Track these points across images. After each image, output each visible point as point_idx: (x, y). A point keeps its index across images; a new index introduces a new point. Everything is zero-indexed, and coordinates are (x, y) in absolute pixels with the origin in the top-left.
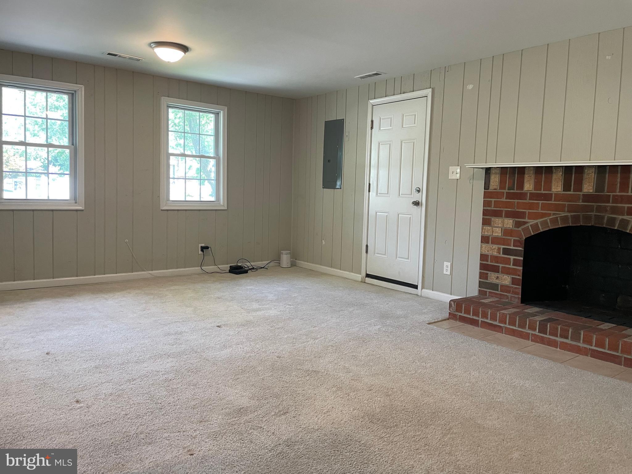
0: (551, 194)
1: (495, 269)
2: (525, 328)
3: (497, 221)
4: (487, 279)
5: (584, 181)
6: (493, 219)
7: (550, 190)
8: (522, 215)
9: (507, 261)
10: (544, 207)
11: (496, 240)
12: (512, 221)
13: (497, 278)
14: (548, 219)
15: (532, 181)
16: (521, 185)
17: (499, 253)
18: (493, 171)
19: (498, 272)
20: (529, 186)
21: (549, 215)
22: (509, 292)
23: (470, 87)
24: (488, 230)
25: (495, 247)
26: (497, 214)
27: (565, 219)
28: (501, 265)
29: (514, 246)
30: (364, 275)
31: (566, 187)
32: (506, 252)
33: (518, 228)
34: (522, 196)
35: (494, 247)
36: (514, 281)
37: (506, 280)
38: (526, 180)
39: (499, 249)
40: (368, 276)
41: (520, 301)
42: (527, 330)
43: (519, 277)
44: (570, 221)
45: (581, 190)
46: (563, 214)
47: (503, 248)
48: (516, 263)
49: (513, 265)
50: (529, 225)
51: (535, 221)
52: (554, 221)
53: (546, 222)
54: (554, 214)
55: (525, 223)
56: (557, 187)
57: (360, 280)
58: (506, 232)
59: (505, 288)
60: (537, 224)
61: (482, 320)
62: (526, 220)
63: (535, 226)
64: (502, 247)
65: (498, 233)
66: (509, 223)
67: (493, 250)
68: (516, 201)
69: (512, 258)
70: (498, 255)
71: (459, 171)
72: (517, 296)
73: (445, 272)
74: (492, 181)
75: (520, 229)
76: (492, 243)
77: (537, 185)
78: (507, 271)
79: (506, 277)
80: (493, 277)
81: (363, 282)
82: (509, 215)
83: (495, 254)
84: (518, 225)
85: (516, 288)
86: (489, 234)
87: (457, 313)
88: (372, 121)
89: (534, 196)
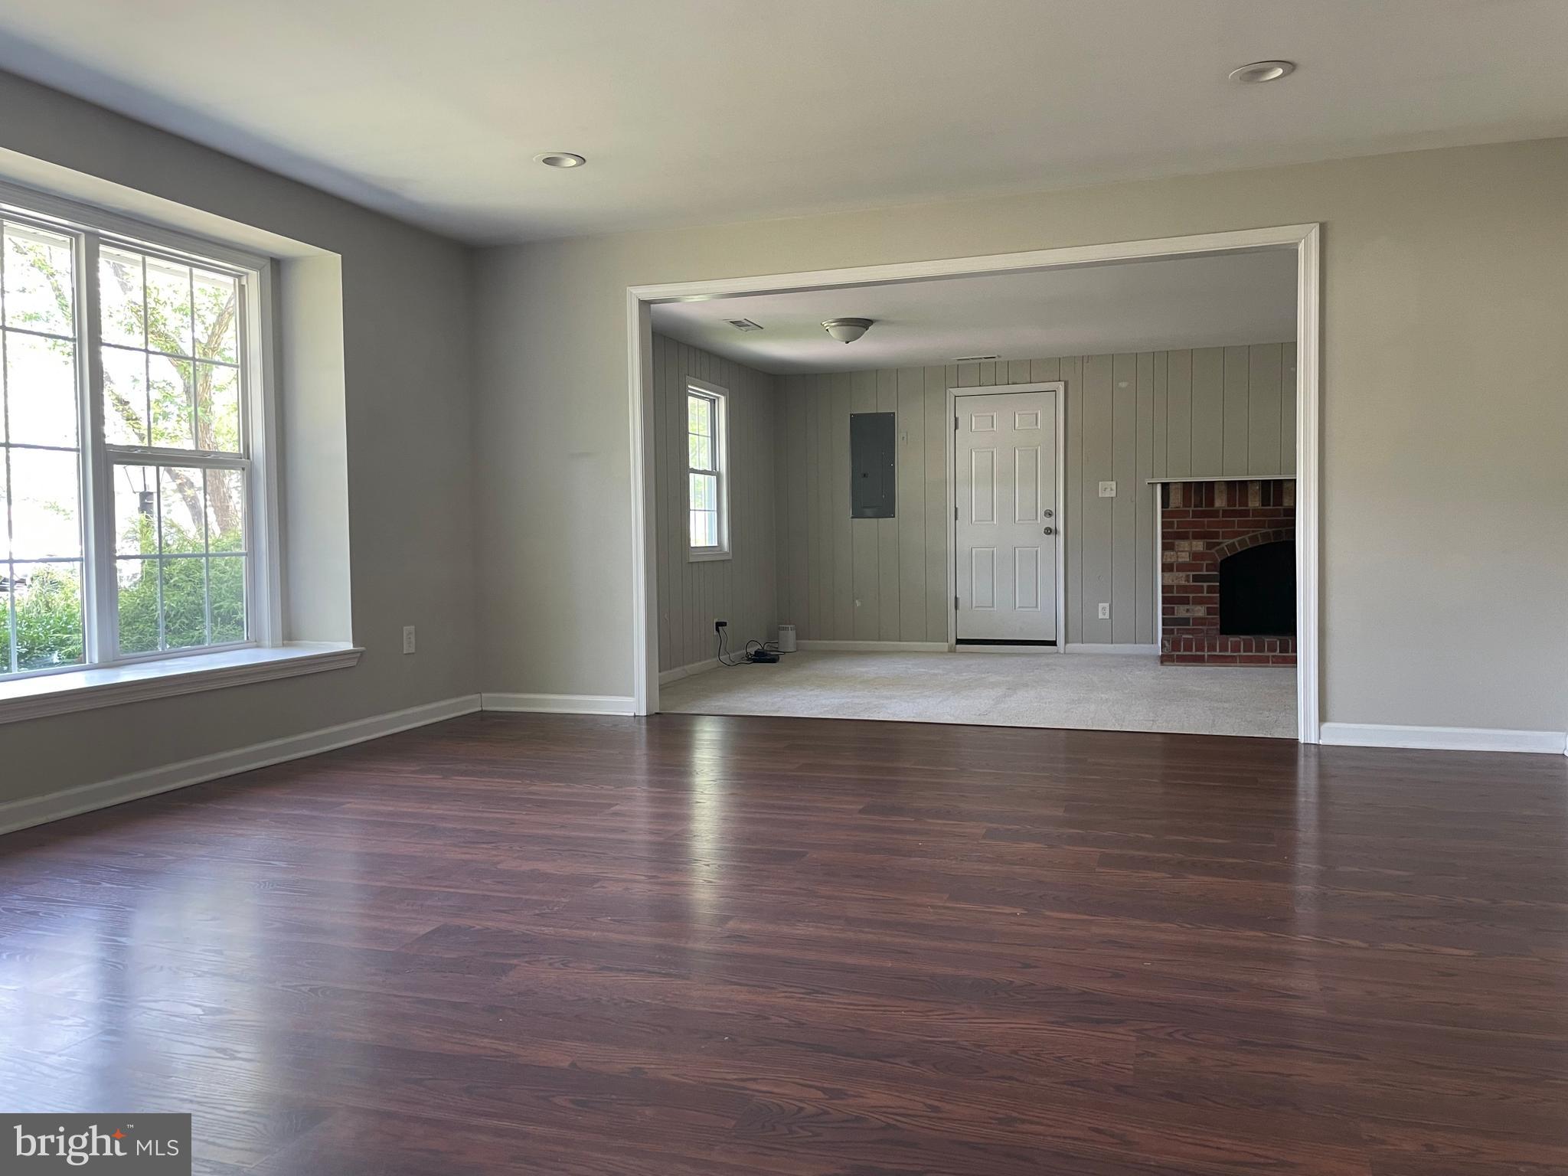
0: (1249, 510)
1: (1184, 601)
2: (1263, 651)
3: (1184, 545)
4: (1173, 614)
5: (1284, 495)
6: (1177, 542)
7: (1247, 506)
8: (1216, 535)
9: (1200, 589)
10: (1241, 524)
11: (1182, 567)
12: (1202, 543)
13: (1188, 610)
14: (1246, 537)
15: (1225, 497)
16: (1211, 502)
17: (1188, 581)
18: (1172, 487)
19: (1188, 604)
20: (1220, 502)
21: (1248, 532)
22: (1204, 624)
23: (1123, 385)
24: (1172, 557)
25: (1183, 574)
26: (1183, 536)
27: (1265, 535)
28: (1191, 595)
29: (1207, 571)
30: (954, 641)
31: (1265, 501)
32: (1196, 578)
33: (1210, 549)
34: (1214, 514)
35: (1181, 575)
36: (1209, 611)
37: (1200, 611)
38: (1216, 496)
39: (1188, 576)
40: (959, 642)
41: (1219, 632)
42: (1266, 653)
43: (1215, 606)
44: (1272, 538)
45: (1281, 505)
46: (1264, 531)
47: (1193, 575)
48: (1210, 590)
49: (1208, 593)
50: (1224, 545)
51: (1231, 541)
52: (1253, 539)
53: (1244, 540)
54: (1253, 531)
55: (1219, 544)
56: (1254, 502)
57: (946, 650)
58: (1195, 556)
59: (1198, 621)
60: (1234, 543)
61: (1209, 653)
62: (1220, 540)
63: (1232, 546)
64: (1191, 573)
65: (1185, 557)
66: (1199, 546)
67: (1180, 578)
68: (1206, 520)
69: (1205, 585)
70: (1187, 583)
71: (1114, 487)
72: (1215, 627)
73: (1101, 616)
74: (1171, 498)
75: (1213, 551)
76: (1177, 571)
77: (1231, 501)
78: (1199, 601)
79: (1198, 607)
80: (1181, 611)
81: (952, 651)
82: (1197, 536)
83: (1183, 583)
84: (1209, 546)
85: (1212, 619)
86: (1173, 560)
87: (1173, 653)
88: (956, 419)
89: (1226, 513)
